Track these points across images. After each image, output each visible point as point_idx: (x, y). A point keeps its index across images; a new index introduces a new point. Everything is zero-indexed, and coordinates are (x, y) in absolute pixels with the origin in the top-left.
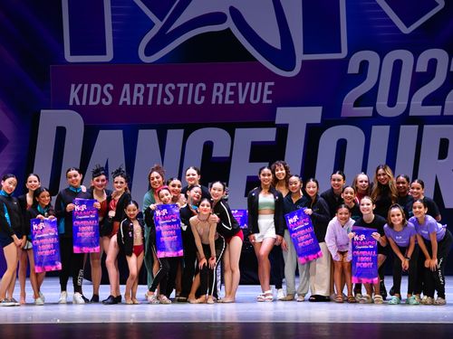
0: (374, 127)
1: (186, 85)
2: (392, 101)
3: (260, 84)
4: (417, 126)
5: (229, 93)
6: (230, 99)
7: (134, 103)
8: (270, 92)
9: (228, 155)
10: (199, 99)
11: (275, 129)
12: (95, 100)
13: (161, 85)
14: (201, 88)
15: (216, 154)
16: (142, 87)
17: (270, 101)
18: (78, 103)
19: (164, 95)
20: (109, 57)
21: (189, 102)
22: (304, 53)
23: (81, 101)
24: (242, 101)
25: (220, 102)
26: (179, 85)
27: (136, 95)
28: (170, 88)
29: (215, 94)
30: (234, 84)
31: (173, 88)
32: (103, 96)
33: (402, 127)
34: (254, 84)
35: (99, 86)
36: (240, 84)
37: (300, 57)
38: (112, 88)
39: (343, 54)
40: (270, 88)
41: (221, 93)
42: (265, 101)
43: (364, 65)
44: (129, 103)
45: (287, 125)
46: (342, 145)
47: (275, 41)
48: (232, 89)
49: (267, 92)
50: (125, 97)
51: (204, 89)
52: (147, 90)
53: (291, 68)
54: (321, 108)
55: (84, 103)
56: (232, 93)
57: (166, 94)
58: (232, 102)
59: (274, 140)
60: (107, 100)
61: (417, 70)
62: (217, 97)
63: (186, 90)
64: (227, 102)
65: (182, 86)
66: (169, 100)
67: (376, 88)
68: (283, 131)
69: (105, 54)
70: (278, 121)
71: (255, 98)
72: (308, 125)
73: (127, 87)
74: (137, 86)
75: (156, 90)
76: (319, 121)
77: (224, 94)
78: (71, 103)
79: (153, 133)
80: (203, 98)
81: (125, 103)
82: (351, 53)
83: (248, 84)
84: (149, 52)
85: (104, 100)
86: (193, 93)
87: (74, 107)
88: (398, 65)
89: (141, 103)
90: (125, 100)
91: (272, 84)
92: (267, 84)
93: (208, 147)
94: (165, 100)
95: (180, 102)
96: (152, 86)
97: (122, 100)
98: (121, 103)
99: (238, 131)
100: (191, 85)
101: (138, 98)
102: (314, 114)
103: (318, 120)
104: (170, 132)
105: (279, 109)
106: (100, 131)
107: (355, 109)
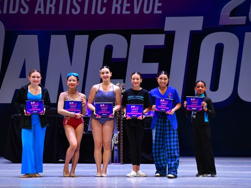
0: (247, 33)
5: (126, 5)
6: (127, 10)
7: (47, 13)
8: (160, 4)
9: (125, 57)
10: (101, 10)
11: (164, 35)
12: (14, 9)
15: (114, 56)
17: (160, 12)
19: (72, 6)
21: (93, 12)
24: (137, 11)
25: (119, 12)
27: (48, 5)
29: (114, 5)
32: (21, 6)
40: (160, 1)
41: (120, 5)
42: (156, 12)
44: (43, 13)
45: (175, 31)
46: (219, 49)
48: (128, 1)
49: (157, 4)
50: (40, 7)
51: (105, 1)
54: (202, 17)
55: (5, 12)
56: (129, 5)
58: (128, 12)
59: (163, 44)
60: (24, 10)
62: (116, 8)
63: (91, 2)
64: (124, 12)
66: (76, 10)
68: (170, 36)
70: (165, 30)
71: (148, 9)
72: (191, 31)
75: (65, 2)
76: (200, 29)
77: (122, 5)
79: (63, 38)
80: (104, 9)
81: (39, 12)
85: (21, 10)
86: (96, 5)
89: (53, 13)
90: (40, 10)
93: (109, 49)
94: (73, 10)
95: (85, 12)
97: (37, 10)
98: (36, 13)
99: (133, 37)
101: (50, 8)
102: (197, 23)
104: (77, 37)
105: (167, 18)
106: (19, 36)
107: (231, 18)
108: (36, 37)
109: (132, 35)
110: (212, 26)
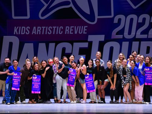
0: (123, 42)
1: (56, 27)
2: (130, 33)
3: (82, 27)
4: (138, 42)
5: (71, 30)
6: (72, 32)
7: (37, 34)
8: (86, 30)
9: (71, 52)
10: (61, 32)
11: (88, 43)
12: (23, 32)
13: (47, 27)
14: (61, 28)
15: (66, 52)
16: (40, 28)
17: (86, 33)
18: (17, 34)
19: (48, 31)
20: (28, 17)
21: (57, 33)
22: (98, 16)
23: (18, 33)
24: (76, 33)
25: (68, 33)
26: (53, 27)
27: (38, 31)
28: (50, 28)
29: (66, 30)
30: (73, 27)
31: (51, 28)
32: (26, 31)
33: (133, 42)
34: (80, 27)
35: (25, 28)
36: (75, 27)
37: (97, 17)
38: (29, 28)
39: (112, 16)
40: (86, 28)
41: (68, 30)
42: (84, 33)
43: (120, 20)
44: (35, 34)
45: (92, 41)
46: (112, 49)
47: (88, 11)
48: (72, 28)
49: (85, 30)
50: (34, 31)
51: (62, 28)
52: (42, 29)
53: (94, 21)
54: (104, 36)
55: (19, 34)
56: (72, 30)
57: (49, 30)
58: (72, 33)
59: (87, 47)
60: (28, 33)
61: (139, 22)
62: (67, 31)
63: (56, 29)
64: (71, 33)
65: (54, 27)
66: (50, 32)
67: (124, 28)
68: (90, 43)
69: (27, 16)
70: (88, 41)
71: (81, 32)
72: (99, 41)
73: (35, 28)
74: (38, 27)
75: (45, 29)
77: (69, 30)
78: (15, 34)
80: (62, 32)
81: (34, 33)
82: (115, 16)
83: (78, 27)
84: (42, 15)
85: (26, 32)
86: (58, 30)
87: (16, 35)
88: (132, 20)
89: (40, 34)
90: (34, 32)
91: (87, 27)
92: (85, 27)
93: (64, 49)
94: (48, 32)
95: (54, 33)
96: (44, 28)
97: (33, 32)
98: (32, 34)
100: (58, 27)
101: (39, 32)
102: (102, 38)
103: (103, 40)
104: (50, 44)
105: (89, 36)
106: (25, 44)
107: (116, 36)
108: (32, 44)
109: (74, 43)
110: (108, 39)
